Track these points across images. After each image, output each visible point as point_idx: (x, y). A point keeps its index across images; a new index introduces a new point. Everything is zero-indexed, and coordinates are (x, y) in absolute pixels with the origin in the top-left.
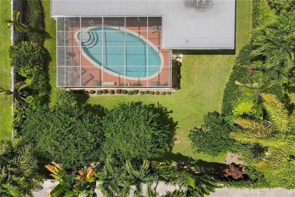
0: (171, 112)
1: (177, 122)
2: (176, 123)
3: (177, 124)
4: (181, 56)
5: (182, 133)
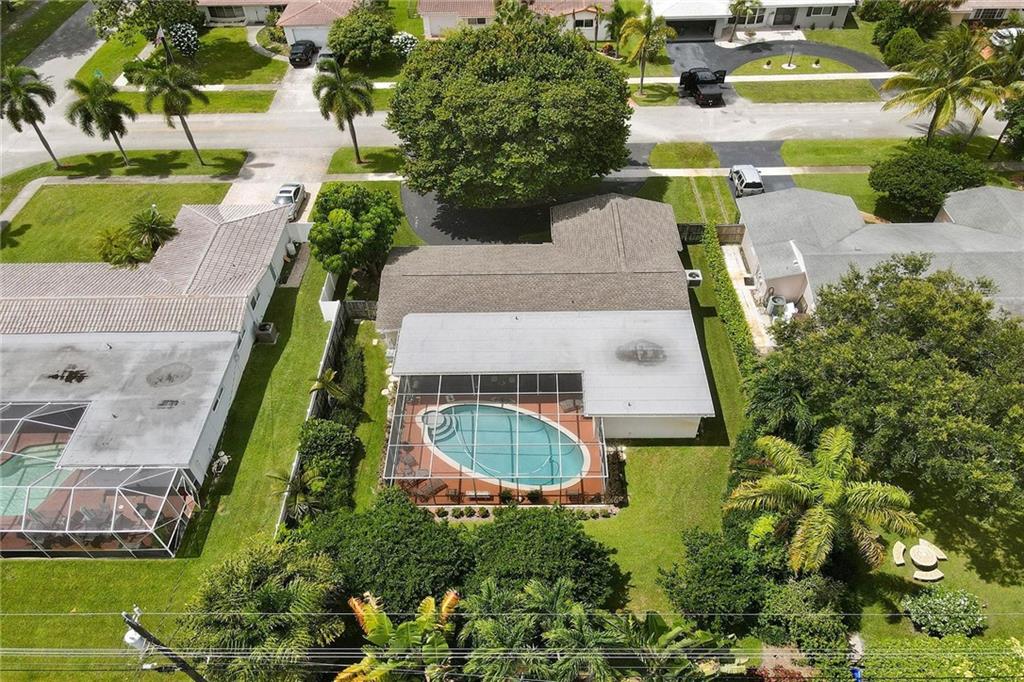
0: (614, 551)
1: (629, 573)
2: (628, 576)
3: (629, 579)
4: (624, 448)
5: (643, 598)
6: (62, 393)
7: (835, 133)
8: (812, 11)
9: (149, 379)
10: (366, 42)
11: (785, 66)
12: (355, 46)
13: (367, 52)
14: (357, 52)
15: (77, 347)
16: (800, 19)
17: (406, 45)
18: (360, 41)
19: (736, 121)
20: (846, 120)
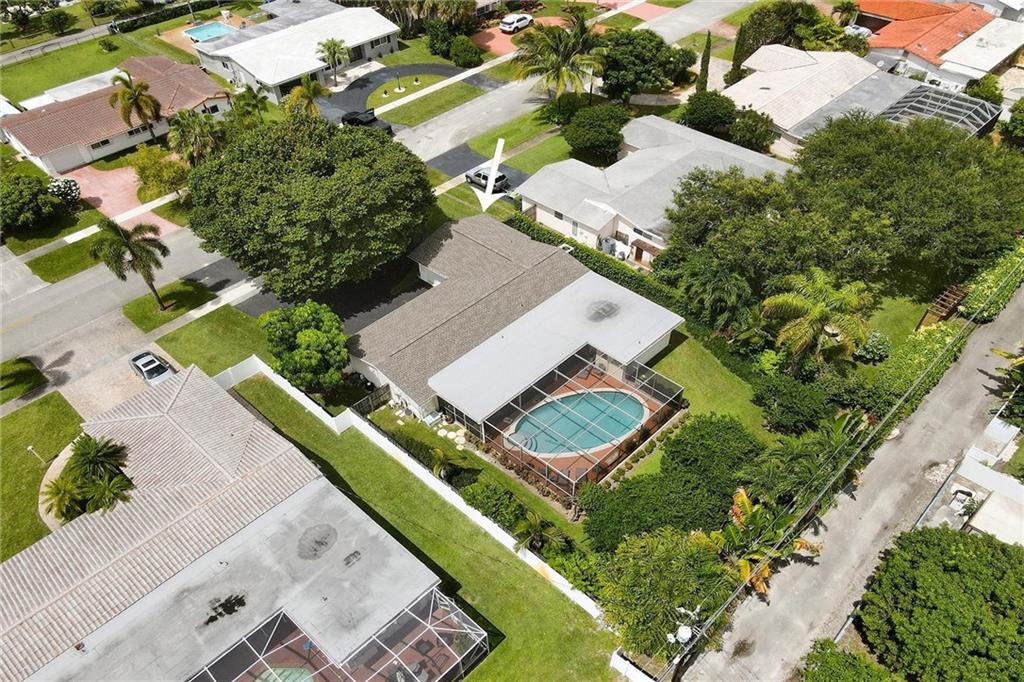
6: (245, 623)
7: (490, 125)
8: (374, 43)
9: (302, 556)
10: (31, 201)
11: (397, 90)
12: (21, 210)
13: (37, 211)
14: (28, 215)
15: (191, 585)
16: (368, 52)
17: (70, 188)
18: (24, 203)
19: (419, 142)
20: (484, 113)
